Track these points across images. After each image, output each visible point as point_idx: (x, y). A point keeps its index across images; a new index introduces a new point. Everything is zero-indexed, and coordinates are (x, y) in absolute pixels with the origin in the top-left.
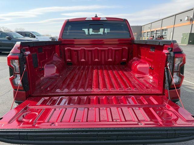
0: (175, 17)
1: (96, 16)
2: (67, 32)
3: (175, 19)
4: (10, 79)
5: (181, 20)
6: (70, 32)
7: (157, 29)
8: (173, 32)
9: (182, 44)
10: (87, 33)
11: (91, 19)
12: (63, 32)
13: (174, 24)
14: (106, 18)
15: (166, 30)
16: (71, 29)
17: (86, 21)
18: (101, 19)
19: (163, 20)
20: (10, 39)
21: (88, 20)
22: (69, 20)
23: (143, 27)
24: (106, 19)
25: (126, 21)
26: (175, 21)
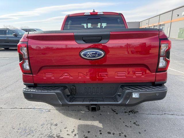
0: (172, 12)
1: (94, 11)
2: (67, 27)
3: (172, 14)
4: (20, 64)
5: (178, 15)
6: (70, 27)
7: (155, 25)
8: (170, 27)
9: (179, 39)
10: (85, 27)
11: (90, 14)
12: (63, 26)
13: (171, 20)
14: (103, 12)
15: (163, 25)
16: (71, 24)
17: (84, 15)
18: (98, 14)
19: (160, 16)
20: (16, 36)
21: (87, 15)
22: (69, 15)
23: (141, 23)
24: (103, 14)
25: (121, 15)
26: (172, 17)
